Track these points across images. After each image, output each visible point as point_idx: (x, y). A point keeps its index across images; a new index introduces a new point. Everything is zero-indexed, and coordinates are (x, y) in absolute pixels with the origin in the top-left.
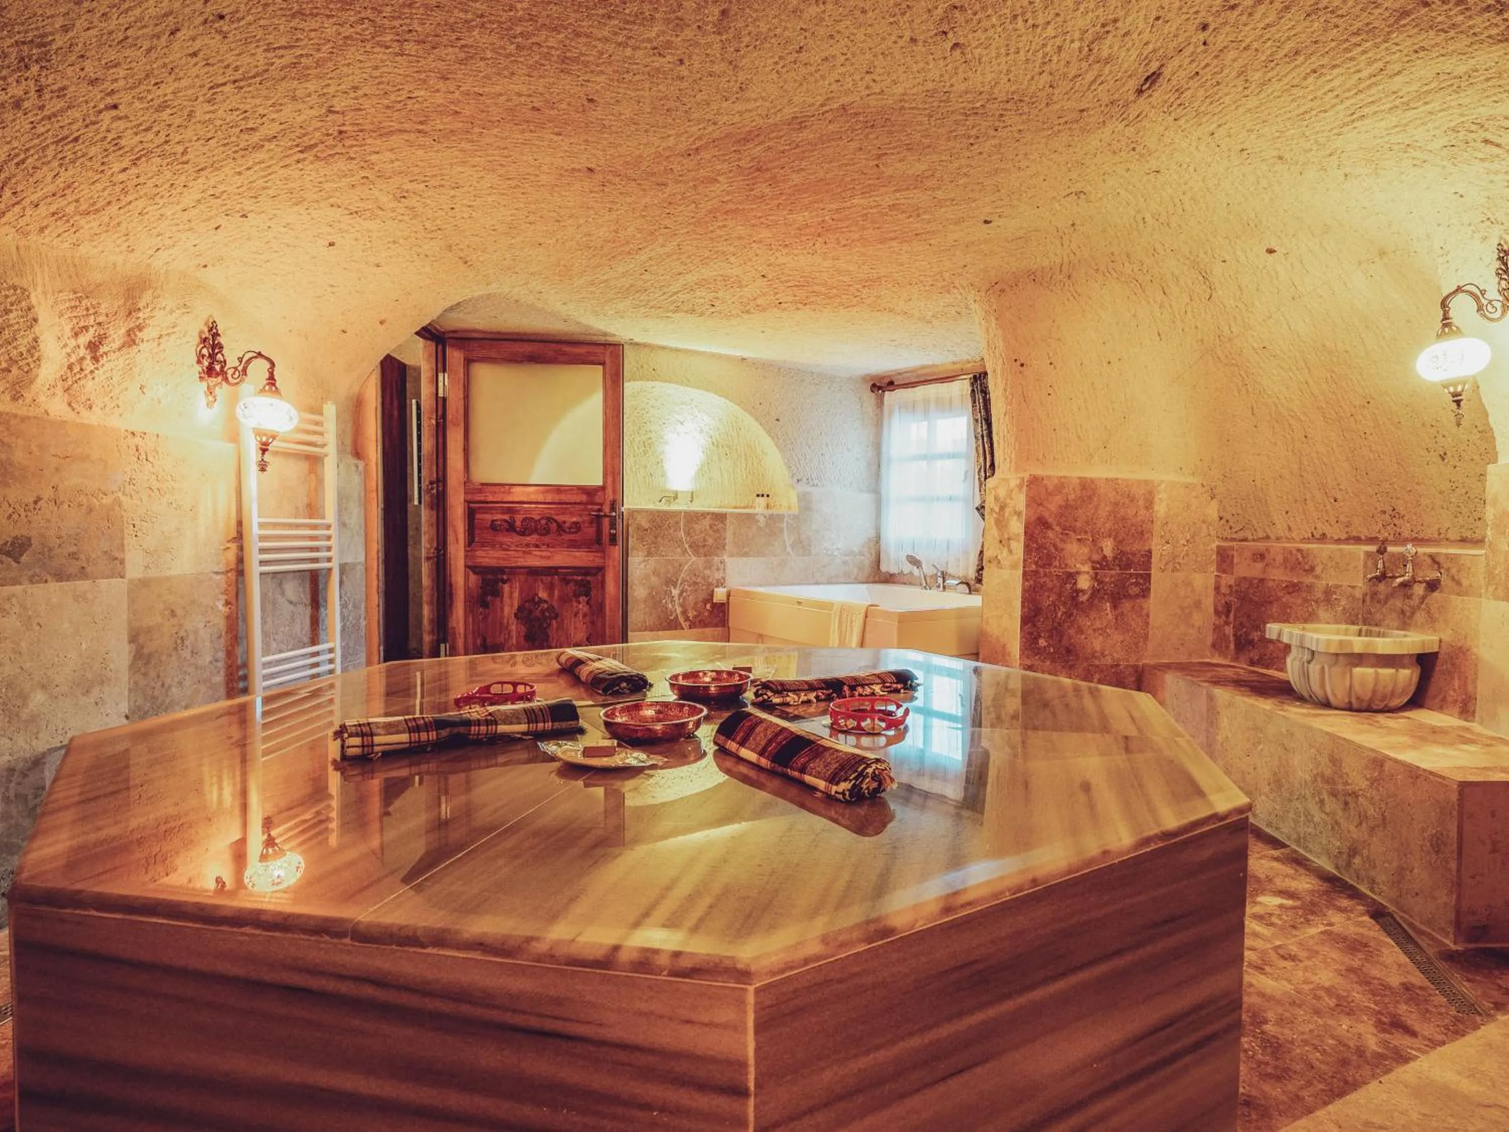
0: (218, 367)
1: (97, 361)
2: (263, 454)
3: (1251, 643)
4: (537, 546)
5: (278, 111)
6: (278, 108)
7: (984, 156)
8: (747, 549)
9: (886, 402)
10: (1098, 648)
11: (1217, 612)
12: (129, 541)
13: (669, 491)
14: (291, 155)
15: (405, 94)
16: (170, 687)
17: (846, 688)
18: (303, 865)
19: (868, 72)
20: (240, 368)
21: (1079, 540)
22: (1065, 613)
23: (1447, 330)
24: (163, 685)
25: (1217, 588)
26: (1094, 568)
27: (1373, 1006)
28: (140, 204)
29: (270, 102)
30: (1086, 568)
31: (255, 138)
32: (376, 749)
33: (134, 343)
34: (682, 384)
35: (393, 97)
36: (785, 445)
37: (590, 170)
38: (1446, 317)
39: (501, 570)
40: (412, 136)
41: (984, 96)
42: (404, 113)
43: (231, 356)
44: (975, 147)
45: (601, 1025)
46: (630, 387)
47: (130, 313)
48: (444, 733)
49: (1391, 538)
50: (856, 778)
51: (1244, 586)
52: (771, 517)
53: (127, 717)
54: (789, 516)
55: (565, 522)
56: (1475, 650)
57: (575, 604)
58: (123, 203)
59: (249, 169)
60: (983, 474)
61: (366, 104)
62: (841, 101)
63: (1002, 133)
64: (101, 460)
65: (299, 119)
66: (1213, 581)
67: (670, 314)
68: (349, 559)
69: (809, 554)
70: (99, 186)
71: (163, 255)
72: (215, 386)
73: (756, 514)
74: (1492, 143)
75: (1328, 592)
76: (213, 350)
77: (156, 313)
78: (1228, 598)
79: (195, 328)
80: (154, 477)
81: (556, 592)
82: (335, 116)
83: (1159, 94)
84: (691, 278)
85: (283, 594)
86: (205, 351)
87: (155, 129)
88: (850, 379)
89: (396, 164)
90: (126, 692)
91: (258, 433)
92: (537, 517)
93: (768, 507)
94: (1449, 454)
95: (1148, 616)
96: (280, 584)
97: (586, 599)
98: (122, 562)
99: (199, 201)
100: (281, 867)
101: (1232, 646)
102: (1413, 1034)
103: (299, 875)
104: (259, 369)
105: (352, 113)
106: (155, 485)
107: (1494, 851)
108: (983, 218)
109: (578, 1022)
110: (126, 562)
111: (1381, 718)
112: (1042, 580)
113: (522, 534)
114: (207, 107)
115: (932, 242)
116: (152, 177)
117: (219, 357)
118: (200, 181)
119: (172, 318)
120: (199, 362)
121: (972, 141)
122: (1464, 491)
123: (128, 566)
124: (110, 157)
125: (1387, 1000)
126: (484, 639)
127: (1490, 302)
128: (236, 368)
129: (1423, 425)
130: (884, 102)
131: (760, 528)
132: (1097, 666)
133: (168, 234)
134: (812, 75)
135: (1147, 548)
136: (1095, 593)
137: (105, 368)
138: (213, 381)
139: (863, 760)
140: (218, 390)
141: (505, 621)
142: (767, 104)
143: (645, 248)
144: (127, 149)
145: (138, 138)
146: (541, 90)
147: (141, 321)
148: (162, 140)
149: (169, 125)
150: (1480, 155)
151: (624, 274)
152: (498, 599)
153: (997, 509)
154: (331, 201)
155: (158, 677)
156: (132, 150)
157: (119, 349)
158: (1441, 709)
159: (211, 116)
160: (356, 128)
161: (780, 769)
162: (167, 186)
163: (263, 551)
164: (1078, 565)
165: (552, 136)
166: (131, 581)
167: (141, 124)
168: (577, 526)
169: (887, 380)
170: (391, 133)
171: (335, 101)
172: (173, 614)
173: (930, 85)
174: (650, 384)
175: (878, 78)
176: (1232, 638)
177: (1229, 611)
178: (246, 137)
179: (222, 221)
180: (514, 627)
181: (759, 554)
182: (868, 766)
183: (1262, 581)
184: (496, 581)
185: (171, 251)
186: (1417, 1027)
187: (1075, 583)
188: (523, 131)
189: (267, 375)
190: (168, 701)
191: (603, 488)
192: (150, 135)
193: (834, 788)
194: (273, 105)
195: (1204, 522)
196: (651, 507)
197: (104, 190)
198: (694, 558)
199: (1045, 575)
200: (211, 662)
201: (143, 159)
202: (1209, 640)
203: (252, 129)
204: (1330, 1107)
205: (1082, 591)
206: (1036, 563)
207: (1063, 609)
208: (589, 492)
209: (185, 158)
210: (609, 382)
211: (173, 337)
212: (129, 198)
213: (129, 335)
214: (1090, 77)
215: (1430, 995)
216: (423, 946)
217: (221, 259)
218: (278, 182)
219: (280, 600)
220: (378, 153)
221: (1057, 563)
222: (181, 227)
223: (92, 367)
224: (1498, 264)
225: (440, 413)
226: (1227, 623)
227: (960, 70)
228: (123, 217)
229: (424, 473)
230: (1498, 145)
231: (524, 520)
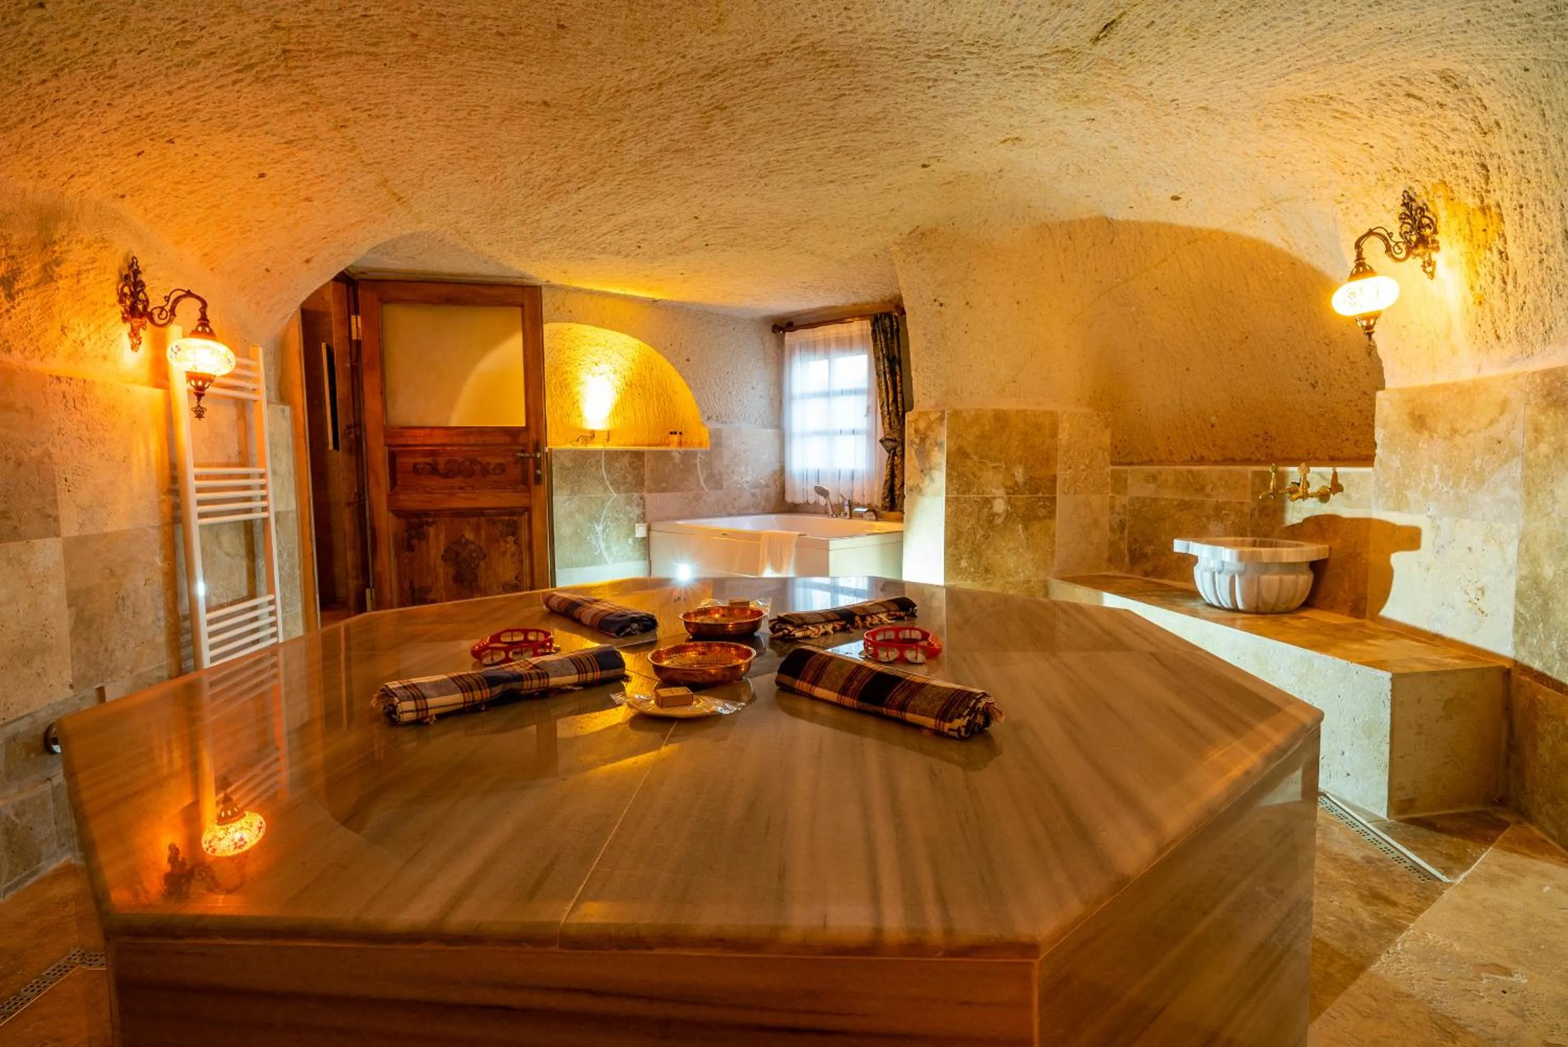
0: (140, 307)
1: (13, 299)
2: (199, 399)
3: (1145, 556)
4: (462, 488)
5: (220, 23)
6: (220, 19)
7: (938, 100)
8: (664, 485)
9: (786, 343)
10: (1012, 566)
11: (1112, 530)
12: (63, 497)
13: (585, 430)
14: (230, 74)
15: (360, 11)
16: (113, 651)
17: (857, 618)
18: (264, 823)
19: (846, 9)
20: (168, 308)
21: (993, 467)
22: (983, 535)
23: (1361, 269)
24: (106, 650)
25: (1112, 508)
26: (1008, 493)
27: (1349, 880)
28: (58, 122)
29: (212, 13)
30: (1001, 492)
31: (191, 53)
32: (431, 712)
33: (52, 279)
34: (597, 326)
35: (346, 14)
36: (694, 384)
37: (545, 103)
38: (1359, 257)
39: (426, 513)
40: (362, 58)
41: (952, 38)
42: (356, 33)
43: (155, 296)
44: (932, 90)
45: (864, 1015)
46: (548, 328)
47: (45, 246)
48: (498, 690)
49: (1263, 458)
50: (969, 714)
51: (1137, 505)
52: (686, 453)
53: (71, 686)
54: (701, 452)
55: (489, 464)
56: (1365, 555)
57: (502, 544)
58: (38, 121)
59: (180, 88)
60: (886, 409)
61: (317, 20)
62: (811, 39)
63: (961, 77)
64: (27, 408)
65: (241, 34)
66: (1108, 501)
67: (596, 256)
68: (281, 508)
69: (721, 488)
70: (13, 100)
71: (78, 182)
72: (139, 327)
73: (671, 452)
74: (1414, 97)
75: (1218, 508)
76: (135, 288)
77: (73, 246)
78: (1121, 517)
79: (114, 265)
80: (83, 426)
81: (483, 532)
82: (281, 33)
83: (1115, 40)
84: (623, 219)
85: (220, 545)
86: (126, 290)
87: (83, 36)
88: (752, 320)
89: (340, 89)
90: (69, 660)
91: (191, 376)
92: (460, 460)
93: (680, 444)
94: (1320, 383)
95: (1054, 535)
96: (217, 535)
97: (513, 538)
98: (56, 519)
99: (121, 122)
100: (242, 828)
101: (1127, 559)
102: (1394, 904)
103: (261, 834)
104: (189, 310)
105: (300, 31)
106: (85, 434)
107: (1419, 733)
108: (921, 163)
109: (837, 1014)
110: (61, 518)
111: (1285, 619)
112: (962, 506)
113: (446, 475)
114: (143, 13)
115: (868, 185)
116: (74, 92)
117: (141, 296)
118: (126, 99)
119: (89, 253)
120: (121, 301)
121: (930, 84)
122: (1332, 415)
123: (63, 524)
124: (29, 66)
125: (1358, 874)
126: (412, 582)
127: (1397, 243)
128: (162, 308)
129: (1297, 357)
130: (854, 41)
131: (675, 464)
132: (1012, 583)
133: (85, 159)
134: (791, 9)
135: (1052, 473)
136: (1008, 516)
137: (21, 307)
138: (137, 321)
139: (970, 695)
140: (142, 333)
141: (432, 563)
142: (740, 38)
143: (584, 187)
144: (49, 57)
145: (62, 45)
146: (510, 13)
147: (57, 255)
148: (89, 49)
149: (100, 32)
150: (1399, 108)
151: (557, 215)
152: (424, 543)
153: (917, 441)
154: (267, 127)
155: (101, 640)
156: (55, 58)
157: (36, 285)
158: (1331, 608)
159: (148, 24)
160: (301, 48)
161: (872, 708)
162: (90, 103)
163: (200, 503)
164: (994, 490)
165: (511, 65)
166: (67, 540)
167: (68, 29)
168: (502, 468)
169: (786, 322)
170: (339, 55)
171: (283, 16)
172: (112, 573)
173: (903, 25)
174: (566, 325)
175: (853, 16)
176: (1126, 552)
177: (1123, 528)
178: (181, 51)
179: (146, 145)
180: (441, 570)
181: (675, 489)
182: (978, 701)
183: (1155, 500)
184: (421, 526)
185: (87, 179)
186: (1394, 897)
187: (991, 508)
188: (481, 59)
189: (199, 315)
190: (112, 666)
191: (527, 428)
192: (76, 43)
193: (947, 726)
194: (215, 16)
195: (1100, 448)
196: (569, 446)
197: (18, 104)
198: (615, 495)
199: (965, 501)
200: (153, 622)
201: (66, 70)
202: (1106, 555)
203: (189, 42)
204: (1359, 982)
205: (999, 515)
206: (957, 490)
207: (981, 532)
208: (512, 433)
209: (112, 72)
210: (528, 324)
211: (92, 273)
212: (46, 115)
213: (46, 271)
214: (1056, 22)
215: (1390, 866)
216: (649, 948)
217: (140, 189)
218: (211, 105)
219: (218, 552)
220: (322, 76)
221: (975, 490)
222: (99, 151)
223: (8, 306)
224: (1402, 209)
225: (354, 356)
226: (1122, 539)
227: (937, 11)
228: (36, 138)
229: (340, 417)
230: (1420, 99)
231: (448, 462)
